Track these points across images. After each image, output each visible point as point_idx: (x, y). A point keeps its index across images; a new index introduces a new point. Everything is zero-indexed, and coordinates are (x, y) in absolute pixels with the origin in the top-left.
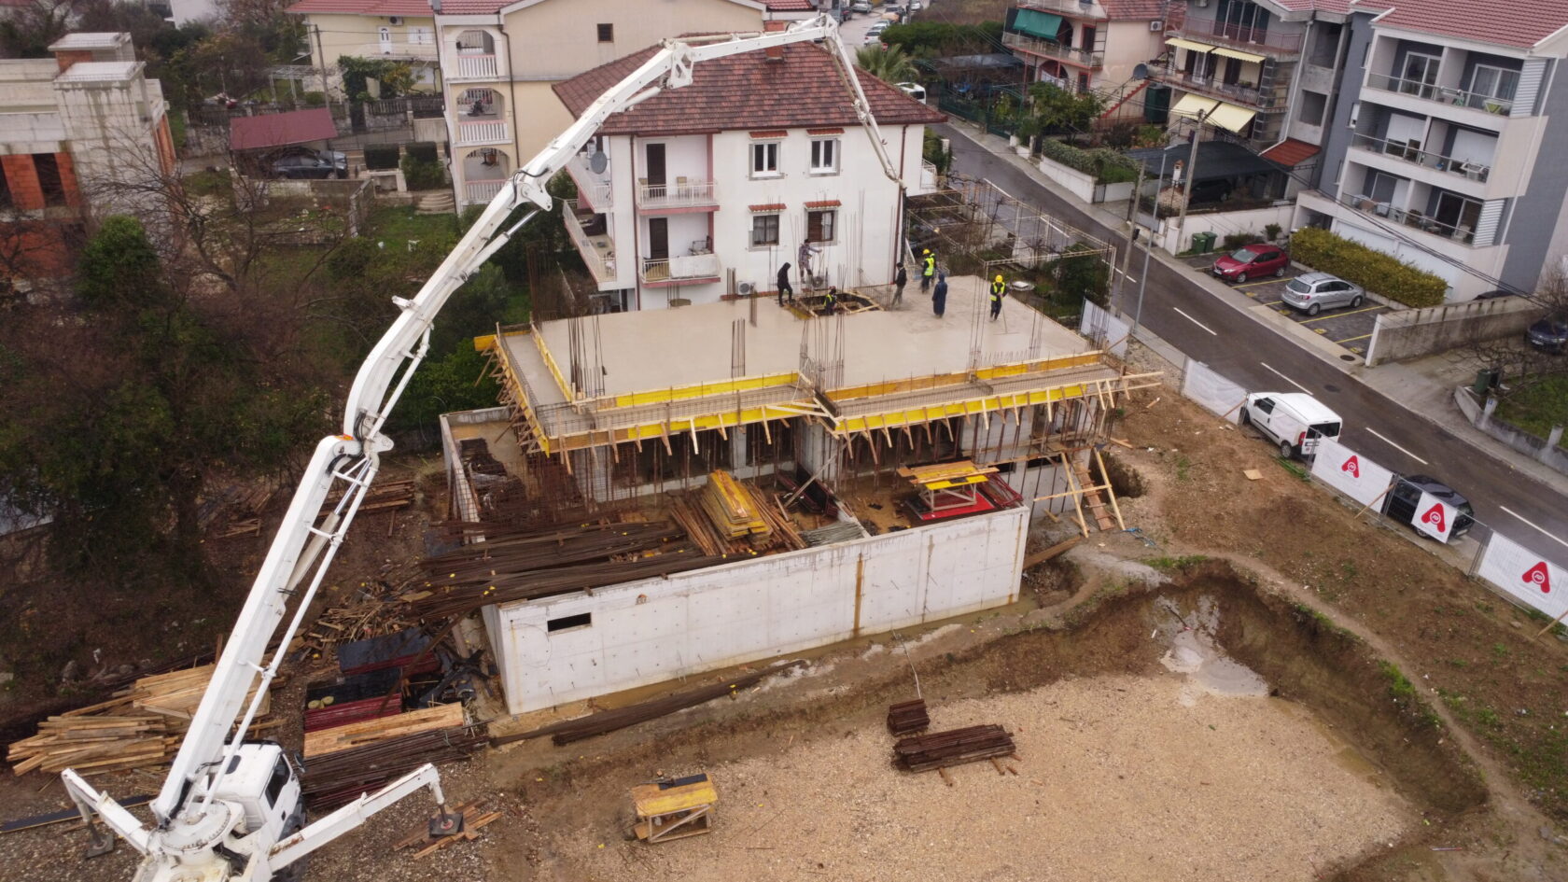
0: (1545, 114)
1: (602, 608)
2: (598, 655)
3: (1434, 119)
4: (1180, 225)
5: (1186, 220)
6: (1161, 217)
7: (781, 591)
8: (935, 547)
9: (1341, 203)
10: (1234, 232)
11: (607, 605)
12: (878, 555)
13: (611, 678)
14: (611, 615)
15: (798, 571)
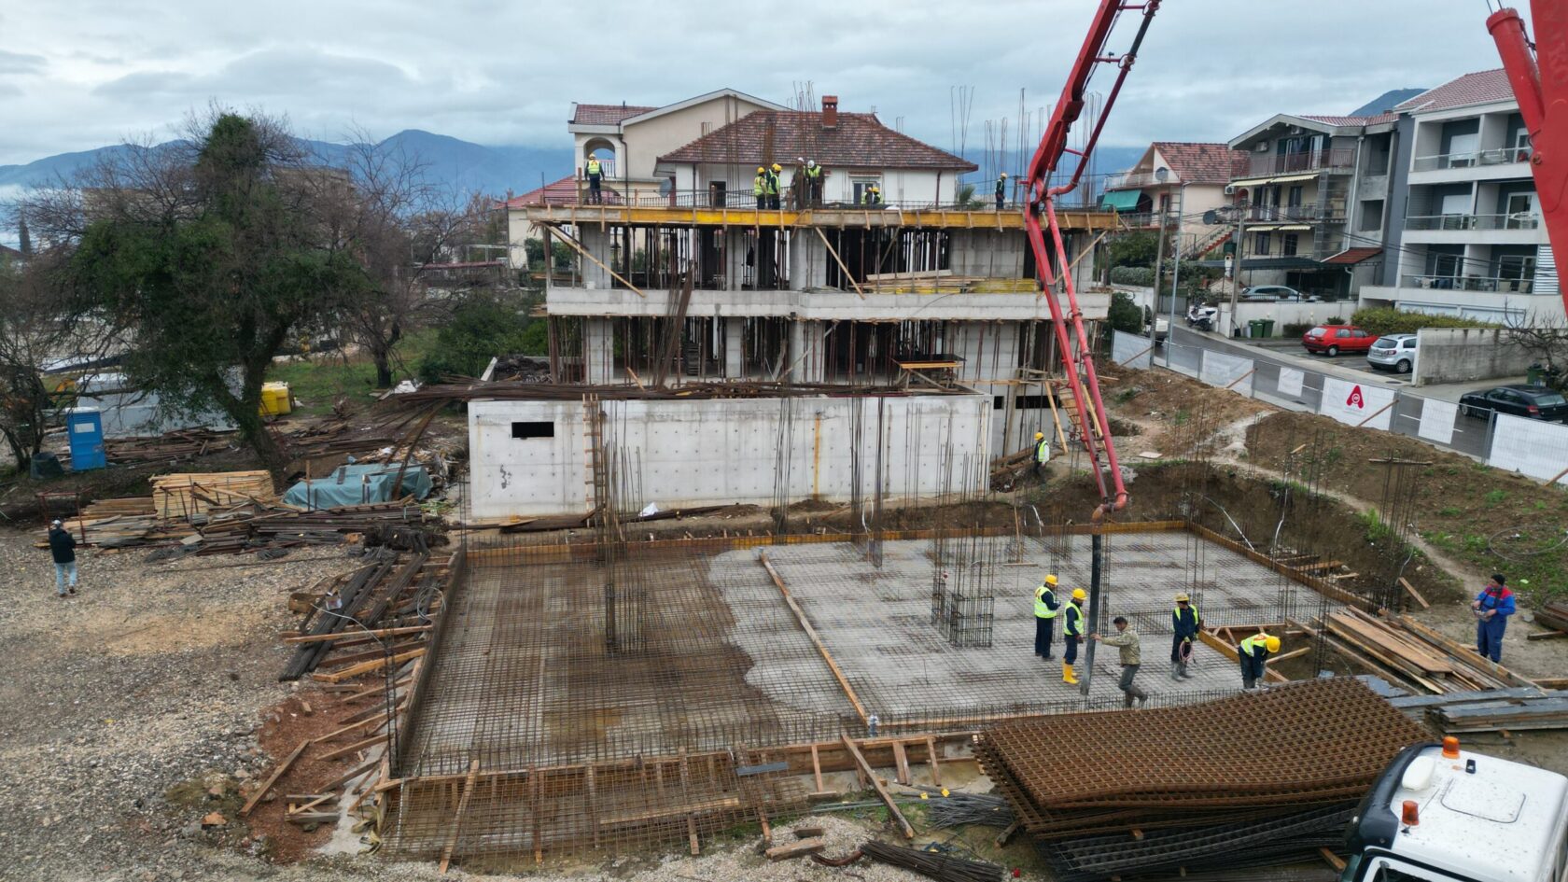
1: (563, 419)
2: (559, 469)
3: (1480, 183)
4: (1233, 309)
5: (1239, 306)
6: (1215, 305)
7: (739, 437)
8: (894, 419)
9: (1402, 286)
10: (1294, 322)
11: (569, 417)
12: (836, 416)
13: (570, 498)
14: (572, 430)
15: (755, 417)
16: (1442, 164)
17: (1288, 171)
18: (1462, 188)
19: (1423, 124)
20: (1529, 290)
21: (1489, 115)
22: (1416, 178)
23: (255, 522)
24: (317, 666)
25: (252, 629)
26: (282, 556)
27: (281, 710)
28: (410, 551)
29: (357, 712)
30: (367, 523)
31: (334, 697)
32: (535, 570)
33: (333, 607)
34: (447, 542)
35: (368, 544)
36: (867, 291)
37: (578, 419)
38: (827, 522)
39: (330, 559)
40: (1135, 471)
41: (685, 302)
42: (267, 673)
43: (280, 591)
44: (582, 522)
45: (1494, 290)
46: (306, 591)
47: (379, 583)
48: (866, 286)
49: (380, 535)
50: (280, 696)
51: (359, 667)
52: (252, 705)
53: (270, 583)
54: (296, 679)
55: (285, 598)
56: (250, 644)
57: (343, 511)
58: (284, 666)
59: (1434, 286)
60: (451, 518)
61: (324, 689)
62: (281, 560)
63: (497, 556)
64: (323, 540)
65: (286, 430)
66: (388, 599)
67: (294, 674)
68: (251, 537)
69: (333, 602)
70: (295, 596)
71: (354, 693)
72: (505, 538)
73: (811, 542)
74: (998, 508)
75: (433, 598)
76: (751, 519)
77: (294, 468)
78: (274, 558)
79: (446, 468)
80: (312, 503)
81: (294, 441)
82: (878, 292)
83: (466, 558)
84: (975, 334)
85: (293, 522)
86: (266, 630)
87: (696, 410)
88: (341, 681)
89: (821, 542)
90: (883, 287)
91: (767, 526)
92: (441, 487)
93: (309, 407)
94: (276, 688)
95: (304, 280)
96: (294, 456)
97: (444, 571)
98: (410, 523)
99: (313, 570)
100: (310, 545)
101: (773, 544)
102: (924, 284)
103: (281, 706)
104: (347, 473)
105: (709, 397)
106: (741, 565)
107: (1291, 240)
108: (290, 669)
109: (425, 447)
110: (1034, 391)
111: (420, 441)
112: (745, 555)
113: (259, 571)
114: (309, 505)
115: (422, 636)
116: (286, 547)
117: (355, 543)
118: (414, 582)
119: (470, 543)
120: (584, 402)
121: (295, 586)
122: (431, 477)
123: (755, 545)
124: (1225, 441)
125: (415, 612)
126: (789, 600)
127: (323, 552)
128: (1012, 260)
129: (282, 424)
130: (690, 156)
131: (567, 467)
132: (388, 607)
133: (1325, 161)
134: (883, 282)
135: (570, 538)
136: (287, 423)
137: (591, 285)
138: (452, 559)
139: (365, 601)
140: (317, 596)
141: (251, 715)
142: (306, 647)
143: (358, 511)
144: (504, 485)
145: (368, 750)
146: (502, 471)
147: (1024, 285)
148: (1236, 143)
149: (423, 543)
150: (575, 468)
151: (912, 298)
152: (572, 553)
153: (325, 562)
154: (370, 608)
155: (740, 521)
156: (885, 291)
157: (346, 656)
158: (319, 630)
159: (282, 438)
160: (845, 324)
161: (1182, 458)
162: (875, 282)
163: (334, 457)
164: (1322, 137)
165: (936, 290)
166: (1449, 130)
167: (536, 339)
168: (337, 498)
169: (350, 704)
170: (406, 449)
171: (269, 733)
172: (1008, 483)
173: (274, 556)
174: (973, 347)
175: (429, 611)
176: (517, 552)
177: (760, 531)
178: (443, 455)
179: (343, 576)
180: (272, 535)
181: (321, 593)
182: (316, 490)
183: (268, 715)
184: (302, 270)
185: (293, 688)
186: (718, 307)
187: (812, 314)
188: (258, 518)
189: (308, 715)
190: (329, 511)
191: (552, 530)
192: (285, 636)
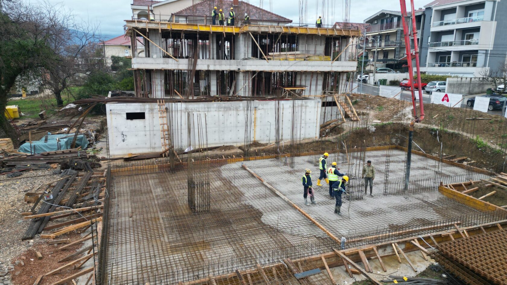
0: (495, 21)
1: (149, 111)
2: (148, 133)
3: (457, 30)
4: (374, 75)
5: (376, 74)
6: (368, 74)
7: (224, 118)
8: (284, 110)
9: (428, 67)
10: (393, 80)
11: (152, 110)
12: (262, 109)
13: (153, 145)
14: (153, 116)
15: (230, 109)
16: (441, 24)
17: (386, 29)
18: (450, 32)
19: (435, 10)
20: (475, 65)
21: (460, 6)
22: (433, 29)
23: (5, 160)
24: (43, 230)
25: (5, 212)
26: (20, 175)
27: (24, 258)
28: (83, 170)
29: (68, 255)
30: (61, 159)
31: (54, 247)
32: (143, 176)
33: (48, 199)
34: (100, 166)
35: (62, 168)
36: (270, 59)
37: (155, 111)
38: (264, 151)
39: (44, 176)
40: (375, 127)
41: (195, 64)
42: (15, 236)
43: (19, 192)
44: (160, 155)
45: (462, 66)
46: (33, 191)
47: (71, 186)
48: (269, 57)
49: (68, 164)
50: (23, 249)
51: (66, 229)
52: (6, 256)
53: (14, 188)
54: (31, 238)
55: (22, 195)
56: (4, 221)
57: (48, 154)
58: (24, 231)
59: (440, 66)
60: (100, 156)
61: (48, 243)
62: (19, 177)
63: (125, 171)
64: (39, 167)
65: (18, 124)
66: (77, 193)
67: (30, 236)
68: (3, 167)
69: (48, 196)
70: (28, 194)
71: (65, 243)
72: (126, 163)
73: (259, 159)
74: (327, 143)
75: (100, 191)
76: (233, 151)
77: (22, 138)
78: (15, 177)
79: (94, 136)
80: (33, 151)
81: (22, 128)
82: (273, 59)
83: (111, 172)
84: (309, 78)
85: (24, 160)
86: (13, 212)
87: (206, 106)
88: (57, 237)
89: (263, 159)
90: (275, 58)
91: (240, 154)
92: (92, 144)
93: (28, 115)
94: (20, 245)
95: (23, 52)
96: (22, 133)
97: (102, 179)
98: (82, 158)
99: (36, 181)
100: (33, 170)
101: (244, 160)
102: (291, 57)
103: (24, 255)
104: (49, 138)
105: (211, 101)
106: (235, 169)
107: (386, 53)
108: (27, 233)
109: (83, 128)
110: (330, 99)
111: (80, 126)
112: (236, 165)
113: (8, 183)
114: (31, 152)
115: (99, 211)
116: (21, 171)
117: (56, 168)
118: (88, 185)
119: (111, 166)
120: (158, 103)
121: (27, 189)
122: (88, 139)
123: (237, 161)
124: (404, 115)
125: (92, 198)
126: (265, 183)
127: (40, 173)
128: (321, 49)
129: (16, 122)
130: (184, 14)
131: (151, 132)
132: (77, 197)
133: (398, 26)
134: (275, 56)
135: (156, 162)
136: (18, 122)
137: (155, 56)
138: (105, 173)
139: (64, 195)
140: (39, 194)
141: (6, 262)
142: (35, 220)
143: (56, 154)
144: (124, 141)
145: (78, 278)
146: (122, 134)
147: (326, 58)
148: (367, 20)
149: (89, 167)
150: (155, 132)
151: (286, 62)
152: (159, 168)
153: (41, 178)
154: (67, 198)
155: (228, 152)
156: (276, 59)
157: (59, 224)
158: (41, 211)
159: (17, 127)
160: (261, 73)
161: (390, 122)
162: (272, 56)
163: (41, 133)
164: (397, 18)
165: (295, 59)
166: (443, 13)
167: (126, 85)
168: (45, 149)
169: (63, 250)
170: (75, 129)
171: (17, 273)
172: (324, 134)
173: (15, 176)
174: (308, 83)
175: (99, 198)
176: (134, 169)
177: (238, 155)
178: (92, 131)
179: (52, 183)
180: (14, 166)
181: (41, 192)
182: (34, 146)
183: (17, 262)
184: (22, 47)
185: (31, 244)
186: (208, 66)
187: (248, 68)
188: (6, 159)
189: (40, 259)
190: (42, 154)
191: (148, 159)
192: (23, 215)
